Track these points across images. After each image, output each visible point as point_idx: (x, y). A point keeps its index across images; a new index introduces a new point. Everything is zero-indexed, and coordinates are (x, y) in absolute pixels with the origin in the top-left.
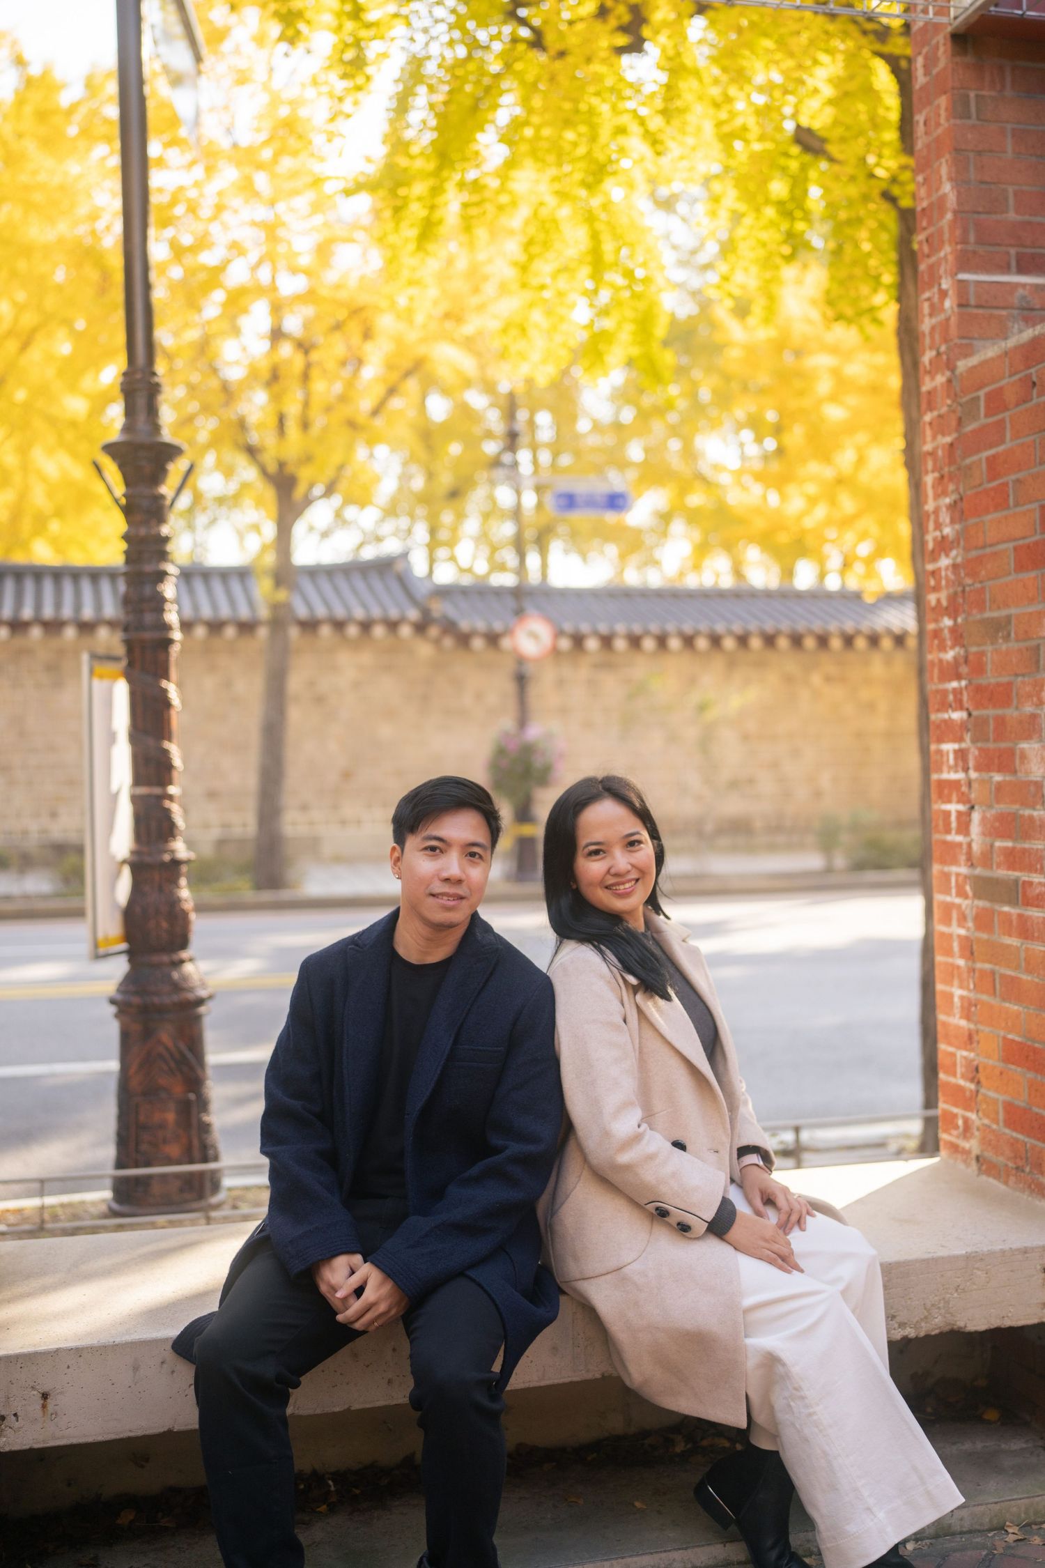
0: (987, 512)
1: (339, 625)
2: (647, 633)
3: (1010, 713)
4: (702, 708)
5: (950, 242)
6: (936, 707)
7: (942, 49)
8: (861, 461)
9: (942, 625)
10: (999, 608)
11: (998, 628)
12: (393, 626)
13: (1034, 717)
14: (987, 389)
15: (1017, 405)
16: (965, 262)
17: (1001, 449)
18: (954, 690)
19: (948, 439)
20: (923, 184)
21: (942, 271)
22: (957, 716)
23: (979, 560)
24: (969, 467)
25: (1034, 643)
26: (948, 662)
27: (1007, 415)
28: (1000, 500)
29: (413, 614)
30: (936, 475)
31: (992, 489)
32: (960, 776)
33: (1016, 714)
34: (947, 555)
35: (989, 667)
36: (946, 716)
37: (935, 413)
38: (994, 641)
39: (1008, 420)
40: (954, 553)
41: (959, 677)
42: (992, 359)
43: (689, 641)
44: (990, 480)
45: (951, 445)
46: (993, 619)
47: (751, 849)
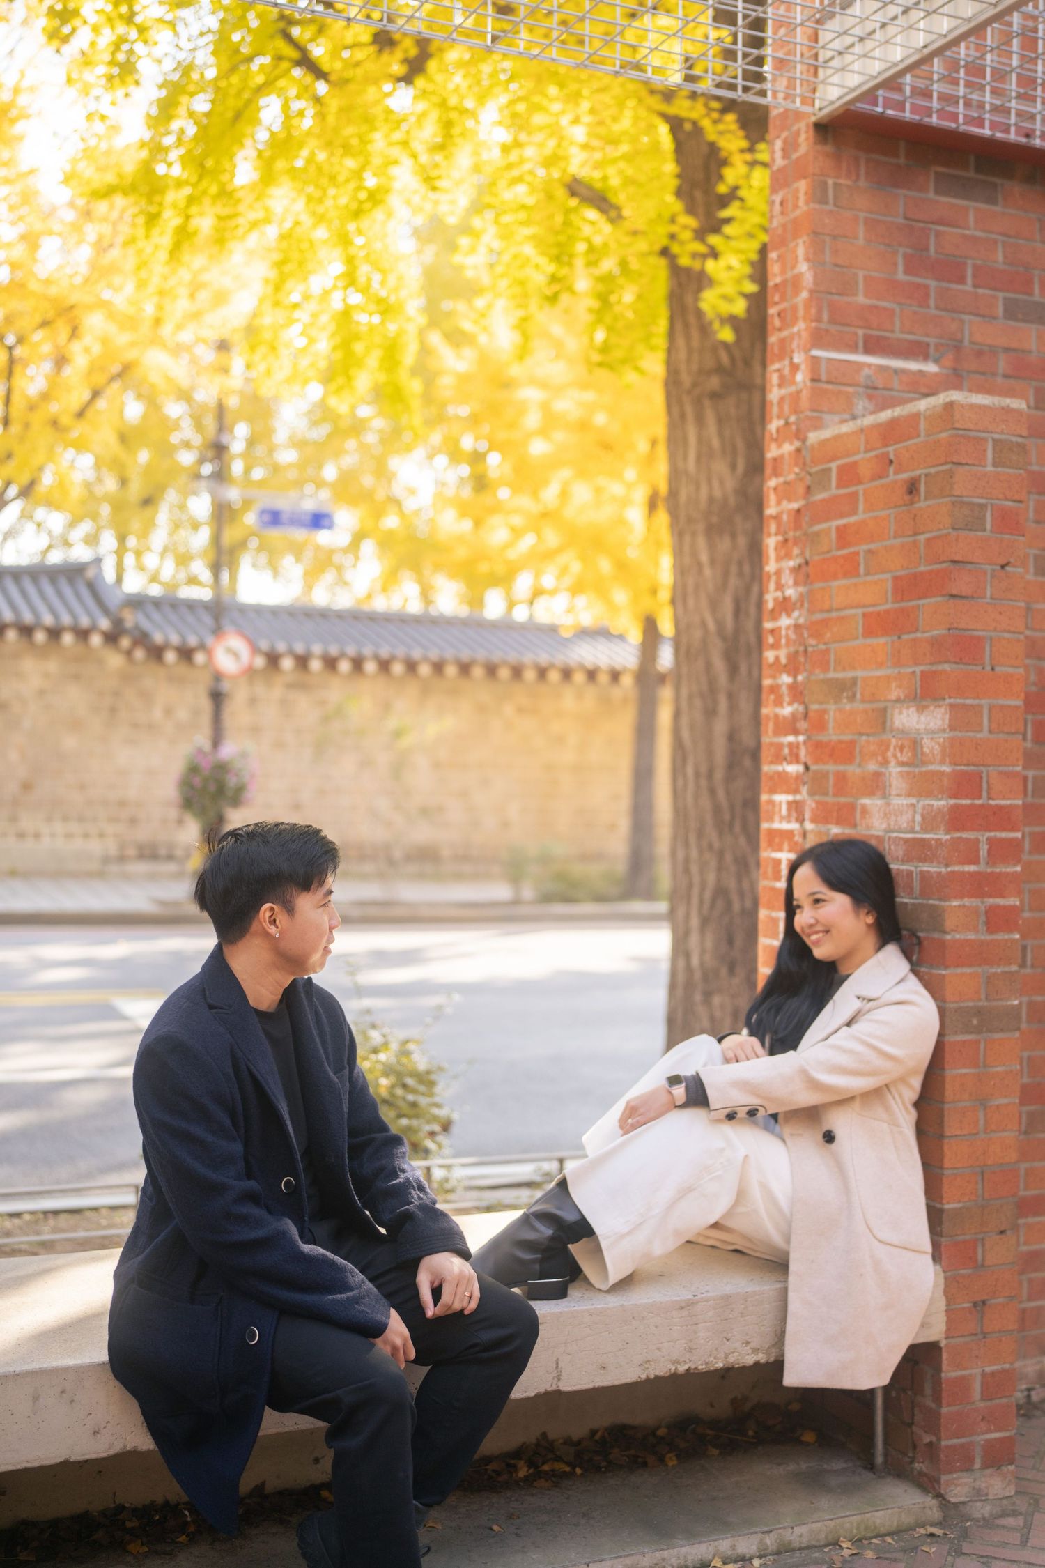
0: (835, 577)
1: (26, 631)
2: (343, 655)
3: (852, 770)
4: (398, 734)
5: (805, 319)
6: (770, 759)
7: (803, 137)
9: (780, 681)
10: (844, 669)
11: (843, 689)
12: (82, 635)
13: (877, 775)
14: (840, 462)
15: (873, 479)
16: (818, 339)
17: (852, 519)
18: (790, 745)
19: (795, 506)
20: (777, 261)
21: (794, 345)
22: (793, 769)
23: (825, 623)
24: (817, 534)
25: (881, 705)
26: (784, 717)
27: (860, 488)
28: (850, 567)
29: (105, 624)
30: (780, 538)
31: (843, 557)
32: (794, 826)
33: (858, 771)
34: (789, 615)
35: (831, 725)
36: (780, 768)
37: (781, 480)
38: (837, 700)
39: (861, 493)
40: (796, 614)
41: (796, 732)
42: (847, 435)
43: (384, 665)
44: (840, 548)
45: (798, 511)
46: (837, 680)
47: (439, 878)
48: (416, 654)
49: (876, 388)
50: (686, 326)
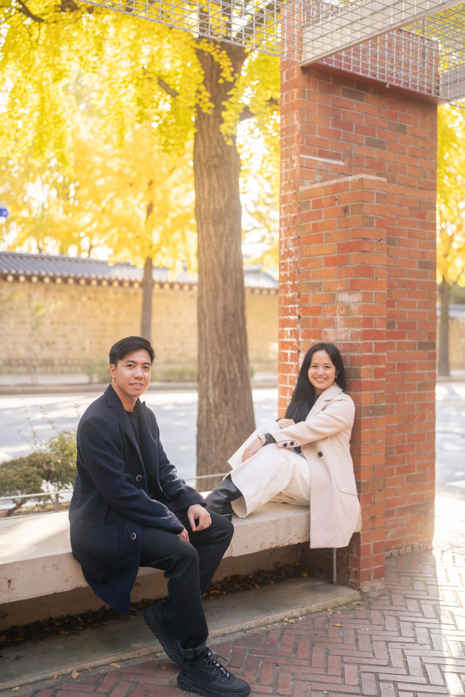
0: (312, 243)
2: (8, 273)
3: (320, 317)
4: (37, 309)
5: (297, 143)
6: (282, 314)
7: (296, 71)
9: (287, 284)
10: (316, 279)
11: (316, 286)
13: (331, 319)
14: (314, 199)
15: (328, 206)
16: (303, 151)
17: (319, 221)
18: (291, 308)
19: (294, 215)
20: (284, 119)
21: (292, 152)
22: (292, 318)
23: (308, 261)
24: (304, 226)
25: (333, 293)
26: (289, 297)
27: (323, 209)
28: (319, 240)
30: (286, 227)
31: (315, 235)
32: (294, 340)
33: (323, 318)
34: (291, 258)
35: (310, 300)
36: (287, 317)
37: (287, 205)
38: (313, 291)
39: (323, 211)
40: (294, 257)
41: (294, 303)
42: (317, 188)
44: (313, 232)
45: (295, 217)
46: (313, 283)
47: (54, 373)
48: (44, 273)
49: (322, 170)
50: (203, 137)
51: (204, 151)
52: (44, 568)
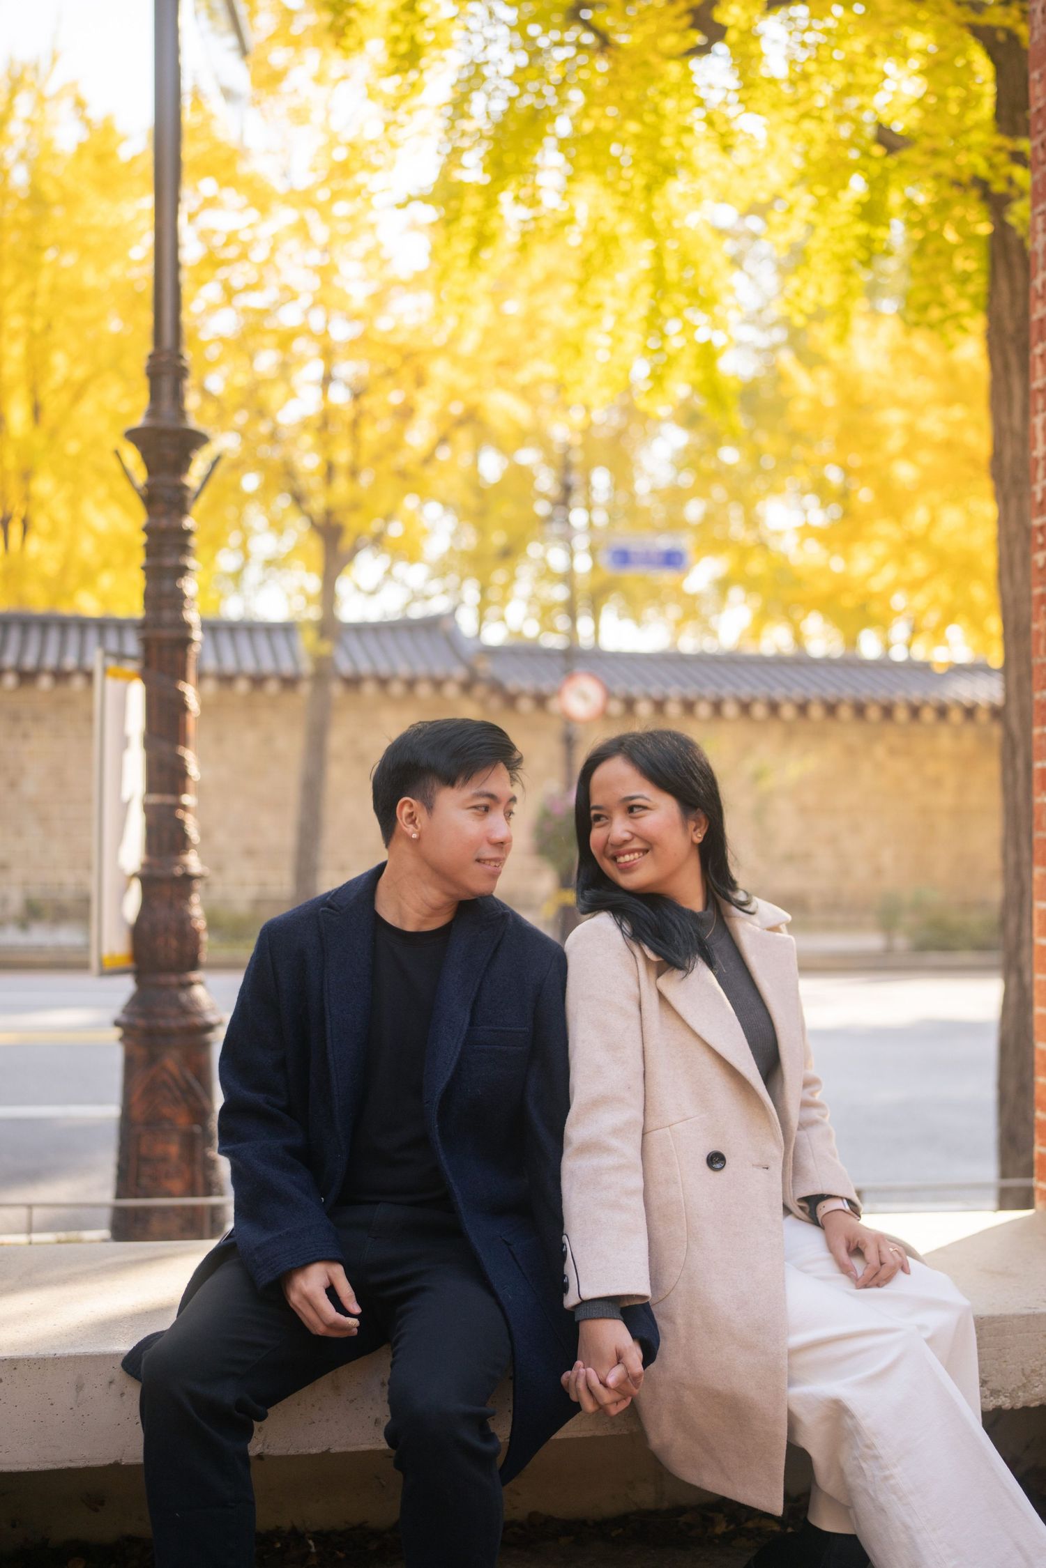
1: (383, 682)
2: (701, 698)
4: (758, 776)
6: (1042, 683)
8: (933, 521)
12: (438, 684)
29: (460, 673)
43: (745, 708)
47: (806, 927)
48: (778, 694)
51: (1013, 304)
52: (79, 1387)
